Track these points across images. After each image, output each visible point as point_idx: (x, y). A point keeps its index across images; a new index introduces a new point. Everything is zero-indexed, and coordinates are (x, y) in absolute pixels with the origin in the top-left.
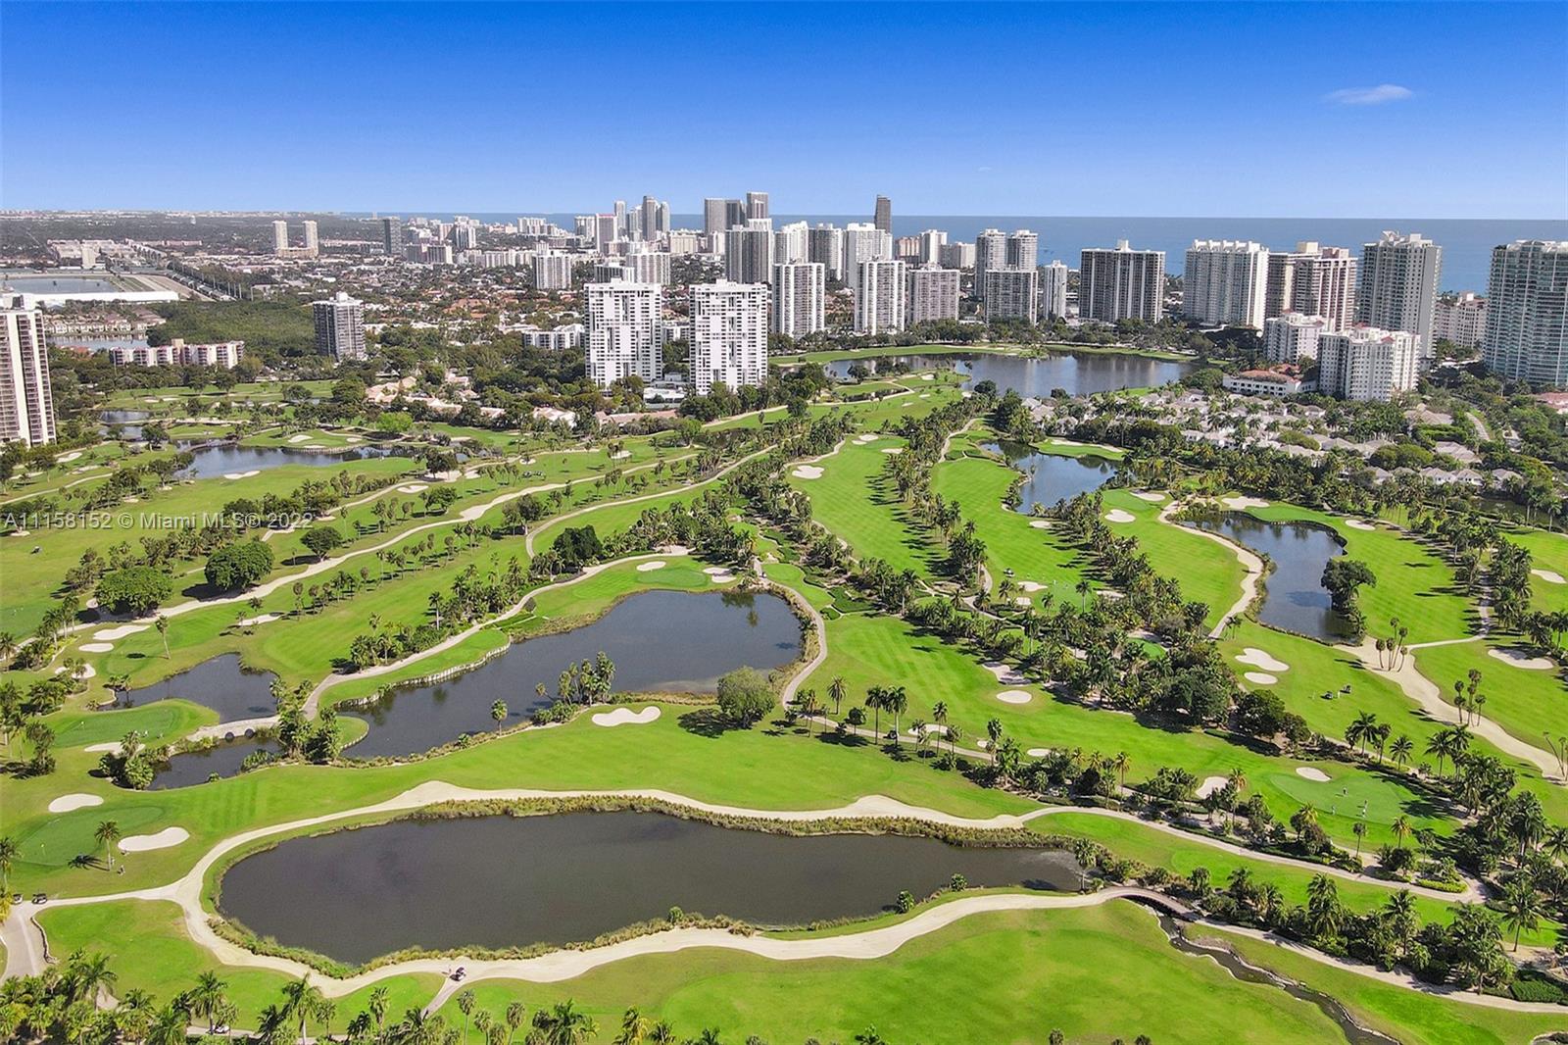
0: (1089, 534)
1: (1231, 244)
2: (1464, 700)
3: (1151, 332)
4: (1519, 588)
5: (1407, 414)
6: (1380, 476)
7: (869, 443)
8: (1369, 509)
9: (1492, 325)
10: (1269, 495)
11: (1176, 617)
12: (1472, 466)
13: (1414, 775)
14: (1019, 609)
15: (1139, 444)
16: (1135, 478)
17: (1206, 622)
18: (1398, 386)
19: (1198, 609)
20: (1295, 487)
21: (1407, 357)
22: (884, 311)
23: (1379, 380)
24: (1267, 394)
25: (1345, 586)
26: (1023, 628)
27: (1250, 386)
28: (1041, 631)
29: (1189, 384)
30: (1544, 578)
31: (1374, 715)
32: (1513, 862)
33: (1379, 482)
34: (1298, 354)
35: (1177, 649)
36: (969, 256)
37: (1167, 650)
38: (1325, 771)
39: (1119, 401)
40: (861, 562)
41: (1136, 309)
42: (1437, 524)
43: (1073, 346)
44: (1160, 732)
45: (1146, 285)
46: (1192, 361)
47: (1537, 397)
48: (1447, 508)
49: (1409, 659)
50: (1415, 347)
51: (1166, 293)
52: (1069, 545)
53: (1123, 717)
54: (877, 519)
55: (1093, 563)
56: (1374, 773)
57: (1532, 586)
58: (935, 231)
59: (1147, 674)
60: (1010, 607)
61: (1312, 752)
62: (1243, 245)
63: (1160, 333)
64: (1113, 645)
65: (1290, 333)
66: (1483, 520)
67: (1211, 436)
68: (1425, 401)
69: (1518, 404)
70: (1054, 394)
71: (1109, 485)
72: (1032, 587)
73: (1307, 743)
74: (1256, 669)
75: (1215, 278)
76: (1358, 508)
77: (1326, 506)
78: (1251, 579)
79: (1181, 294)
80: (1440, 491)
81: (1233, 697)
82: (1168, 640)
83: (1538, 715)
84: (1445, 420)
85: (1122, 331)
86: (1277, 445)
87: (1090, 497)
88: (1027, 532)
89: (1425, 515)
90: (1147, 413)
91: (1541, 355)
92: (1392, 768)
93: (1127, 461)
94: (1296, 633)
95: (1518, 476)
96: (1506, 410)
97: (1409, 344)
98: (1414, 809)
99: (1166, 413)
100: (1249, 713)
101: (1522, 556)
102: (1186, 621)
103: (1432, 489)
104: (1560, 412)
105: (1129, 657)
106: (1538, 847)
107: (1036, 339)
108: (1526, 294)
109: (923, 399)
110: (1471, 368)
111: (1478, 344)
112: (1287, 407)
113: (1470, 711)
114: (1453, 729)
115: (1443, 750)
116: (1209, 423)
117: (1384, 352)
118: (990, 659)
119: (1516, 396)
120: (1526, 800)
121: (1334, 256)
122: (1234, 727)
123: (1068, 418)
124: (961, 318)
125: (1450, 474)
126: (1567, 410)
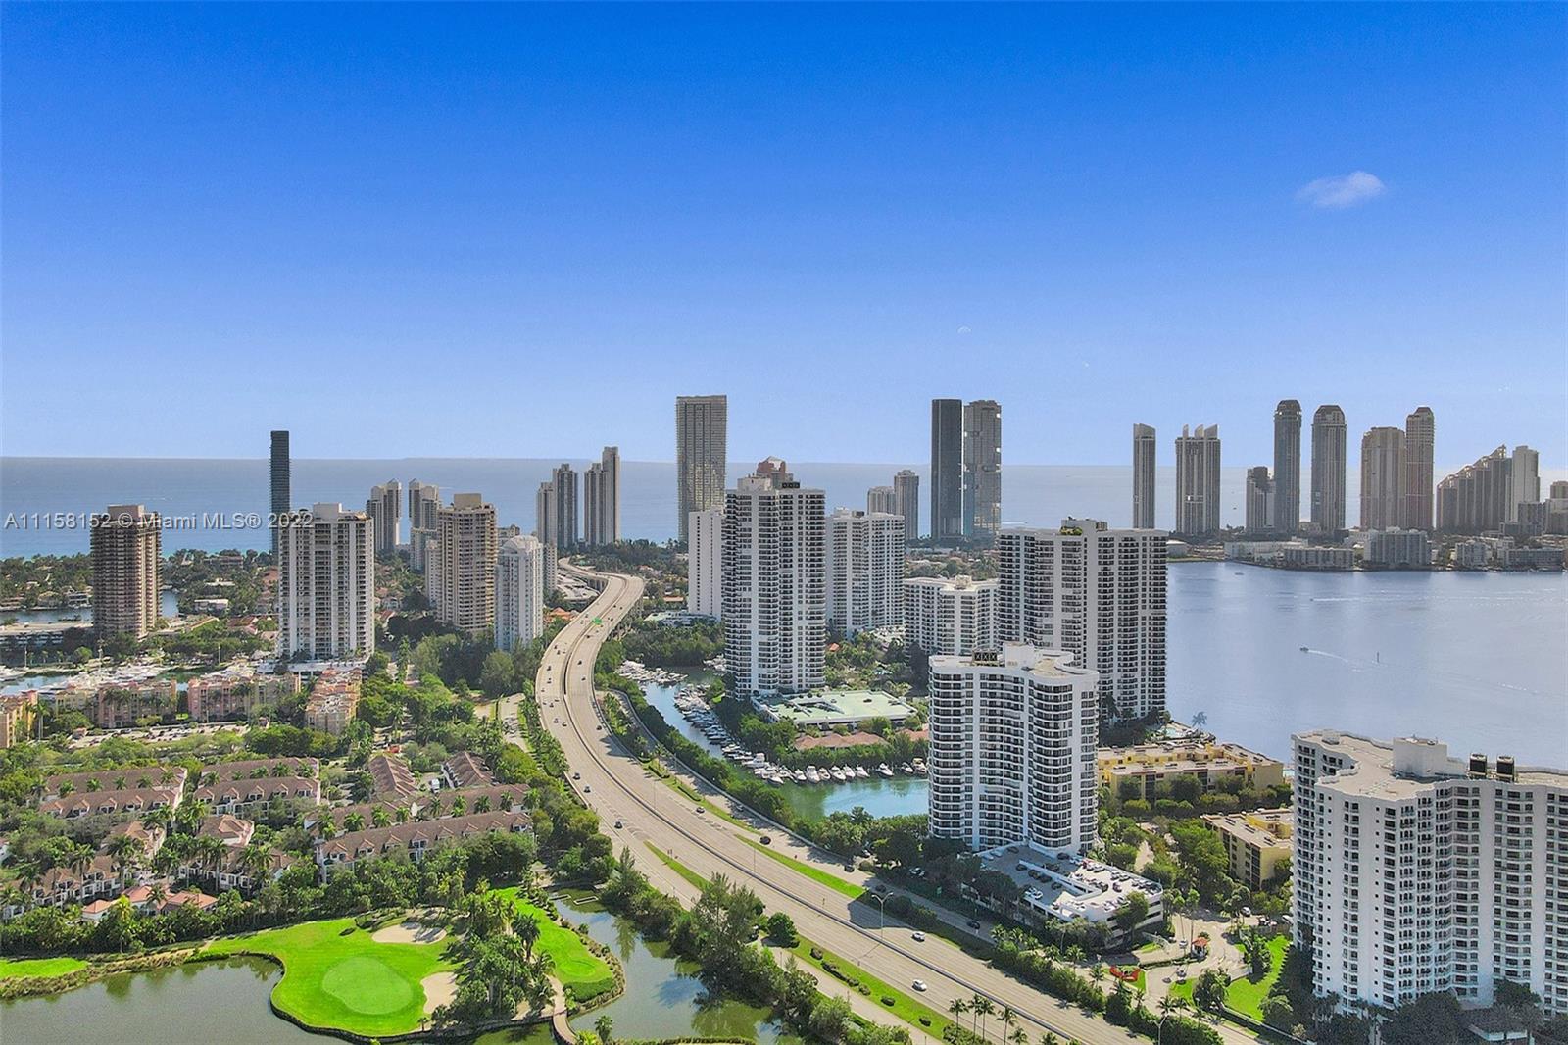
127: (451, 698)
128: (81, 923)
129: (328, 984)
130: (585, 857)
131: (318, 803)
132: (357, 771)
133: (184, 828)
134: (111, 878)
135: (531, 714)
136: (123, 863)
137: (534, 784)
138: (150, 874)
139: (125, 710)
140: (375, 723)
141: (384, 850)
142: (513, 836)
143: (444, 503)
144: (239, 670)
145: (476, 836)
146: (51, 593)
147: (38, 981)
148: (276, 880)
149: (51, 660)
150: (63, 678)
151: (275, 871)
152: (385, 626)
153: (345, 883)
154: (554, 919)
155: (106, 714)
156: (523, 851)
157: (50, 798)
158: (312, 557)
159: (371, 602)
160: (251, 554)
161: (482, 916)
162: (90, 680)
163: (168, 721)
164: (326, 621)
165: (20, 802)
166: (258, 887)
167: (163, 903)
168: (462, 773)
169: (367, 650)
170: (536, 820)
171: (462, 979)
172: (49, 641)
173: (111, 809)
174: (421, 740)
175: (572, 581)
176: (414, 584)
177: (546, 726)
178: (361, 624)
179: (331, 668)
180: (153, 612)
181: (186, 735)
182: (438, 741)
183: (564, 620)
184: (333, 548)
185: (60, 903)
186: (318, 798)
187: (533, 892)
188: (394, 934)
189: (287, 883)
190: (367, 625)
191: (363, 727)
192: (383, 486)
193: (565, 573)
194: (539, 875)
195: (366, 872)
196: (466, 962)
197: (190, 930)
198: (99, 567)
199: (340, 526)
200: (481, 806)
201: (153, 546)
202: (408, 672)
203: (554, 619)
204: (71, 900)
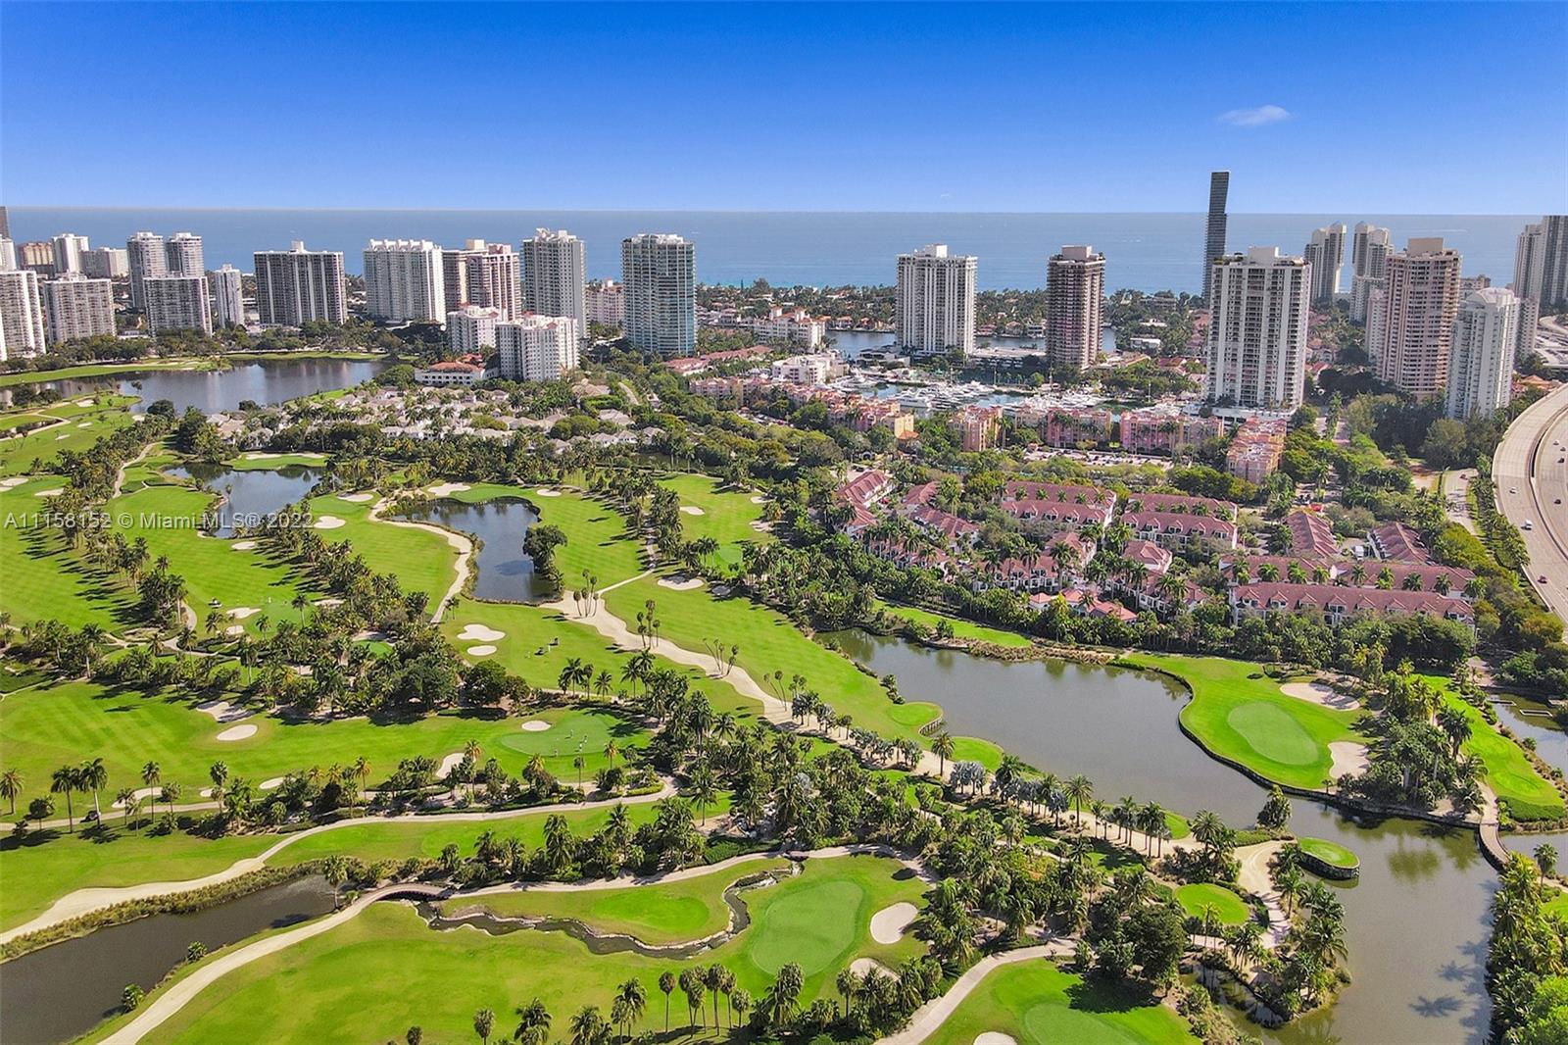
0: (300, 547)
1: (406, 243)
2: (645, 627)
3: (339, 334)
4: (673, 524)
5: (575, 389)
6: (560, 446)
7: (15, 488)
8: (555, 478)
9: (629, 307)
10: (470, 478)
11: (398, 610)
12: (629, 427)
13: (616, 702)
14: (232, 639)
15: (341, 447)
16: (340, 482)
17: (427, 609)
18: (565, 366)
19: (418, 599)
20: (491, 467)
21: (569, 339)
22: (14, 331)
23: (549, 361)
24: (457, 384)
25: (543, 549)
26: (239, 658)
27: (440, 377)
28: (259, 657)
29: (384, 382)
30: (690, 513)
31: (580, 659)
32: (694, 752)
33: (560, 452)
34: (480, 344)
35: (402, 642)
36: (121, 264)
37: (393, 645)
38: (547, 720)
39: (315, 405)
40: (23, 628)
41: (320, 310)
42: (608, 481)
43: (257, 354)
44: (396, 726)
45: (327, 287)
46: (383, 359)
47: (668, 364)
48: (614, 466)
49: (601, 602)
50: (574, 330)
51: (349, 294)
53: (357, 722)
54: (40, 575)
55: (307, 575)
56: (585, 710)
57: (681, 521)
58: (72, 236)
59: (376, 673)
60: (221, 640)
61: (533, 706)
62: (417, 243)
63: (348, 334)
64: (338, 653)
65: (470, 325)
66: (641, 472)
67: (410, 430)
68: (587, 376)
69: (655, 371)
70: (243, 406)
71: (315, 493)
72: (243, 613)
73: (528, 699)
74: (477, 643)
75: (395, 277)
76: (546, 477)
77: (519, 481)
78: (463, 559)
79: (364, 293)
80: (608, 453)
81: (460, 674)
82: (393, 635)
83: (698, 626)
84: (604, 391)
85: (308, 334)
86: (471, 431)
87: (296, 508)
88: (230, 557)
89: (598, 475)
90: (345, 414)
91: (666, 330)
92: (597, 702)
93: (331, 466)
95: (662, 431)
96: (647, 378)
97: (569, 327)
98: (619, 731)
99: (363, 413)
100: (476, 685)
101: (673, 496)
102: (408, 613)
103: (601, 452)
104: (685, 375)
105: (356, 661)
106: (709, 734)
107: (215, 350)
108: (650, 279)
109: (84, 429)
110: (617, 344)
111: (620, 322)
112: (476, 394)
113: (650, 636)
114: (640, 654)
115: (634, 675)
116: (407, 417)
117: (550, 335)
119: (653, 365)
120: (697, 699)
121: (499, 252)
122: (464, 702)
123: (262, 430)
124: (120, 333)
125: (612, 437)
126: (690, 373)
127: (1385, 463)
128: (1028, 609)
129: (1235, 718)
130: (1540, 665)
131: (1234, 547)
132: (1275, 523)
133: (1112, 547)
134: (1052, 577)
135: (1484, 496)
136: (1061, 566)
137: (1479, 571)
138: (1082, 581)
139: (1068, 433)
140: (1298, 478)
141: (1298, 606)
142: (1447, 623)
143: (1395, 249)
144: (1166, 408)
145: (1403, 614)
146: (1015, 324)
147: (996, 647)
148: (1190, 611)
149: (1013, 381)
150: (1021, 398)
151: (1189, 601)
152: (1315, 378)
153: (1254, 630)
154: (1492, 723)
155: (1053, 434)
156: (1458, 641)
157: (1009, 499)
158: (1244, 303)
159: (1303, 352)
160: (1184, 297)
161: (1402, 697)
162: (1042, 402)
163: (1102, 448)
164: (1252, 369)
165: (987, 499)
166: (1173, 613)
167: (1092, 608)
168: (1390, 545)
169: (1293, 403)
170: (1478, 612)
171: (1374, 755)
172: (1013, 364)
173: (1054, 517)
174: (1347, 503)
175: (1557, 344)
176: (1352, 336)
177: (1502, 509)
178: (1289, 374)
179: (1255, 416)
180: (1095, 347)
181: (1117, 463)
182: (1366, 506)
183: (1540, 390)
184: (1266, 295)
185: (1013, 588)
186: (1234, 543)
187: (1467, 687)
188: (1300, 690)
189: (1200, 616)
190: (1296, 375)
191: (1284, 480)
192: (1326, 230)
193: (1545, 333)
194: (1476, 671)
195: (1277, 624)
196: (1380, 739)
197: (1113, 638)
198: (1053, 304)
199: (1275, 271)
200: (1410, 584)
201: (1097, 285)
202: (1337, 429)
203: (1525, 389)
204: (1021, 588)
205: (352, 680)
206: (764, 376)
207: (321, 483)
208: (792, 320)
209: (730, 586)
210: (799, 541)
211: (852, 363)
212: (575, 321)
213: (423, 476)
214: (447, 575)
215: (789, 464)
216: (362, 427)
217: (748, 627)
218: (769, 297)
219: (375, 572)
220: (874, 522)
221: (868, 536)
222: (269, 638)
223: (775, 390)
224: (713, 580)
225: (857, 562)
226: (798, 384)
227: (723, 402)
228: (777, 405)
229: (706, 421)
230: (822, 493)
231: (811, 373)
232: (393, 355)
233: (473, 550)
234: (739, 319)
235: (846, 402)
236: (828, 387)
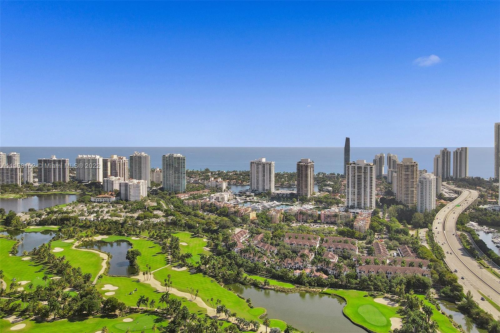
0: (47, 258)
2: (167, 284)
3: (66, 185)
4: (177, 248)
5: (146, 204)
6: (140, 223)
8: (138, 233)
9: (164, 177)
10: (108, 234)
11: (81, 280)
12: (163, 216)
13: (156, 310)
14: (19, 292)
15: (64, 224)
16: (63, 236)
17: (91, 279)
18: (142, 196)
19: (88, 276)
20: (116, 230)
21: (144, 187)
23: (137, 194)
24: (106, 202)
25: (133, 258)
26: (21, 299)
27: (100, 200)
28: (29, 299)
29: (80, 201)
30: (183, 244)
31: (144, 296)
32: (183, 327)
33: (140, 224)
34: (114, 189)
35: (81, 291)
37: (78, 292)
38: (132, 318)
39: (55, 210)
41: (59, 178)
42: (156, 234)
43: (36, 192)
44: (78, 322)
46: (80, 194)
47: (176, 195)
48: (158, 229)
49: (152, 275)
50: (146, 184)
51: (70, 172)
52: (39, 264)
53: (63, 321)
55: (49, 268)
56: (146, 314)
57: (180, 247)
59: (72, 303)
60: (15, 293)
61: (127, 313)
62: (94, 156)
63: (69, 185)
64: (58, 296)
65: (111, 183)
66: (167, 231)
67: (88, 218)
68: (150, 199)
69: (172, 198)
71: (53, 239)
72: (24, 283)
73: (126, 310)
74: (108, 291)
76: (135, 233)
77: (126, 234)
78: (105, 261)
79: (75, 172)
80: (155, 225)
81: (102, 302)
82: (79, 289)
83: (185, 283)
84: (155, 204)
85: (55, 186)
86: (110, 218)
87: (46, 245)
88: (21, 263)
89: (152, 232)
90: (66, 213)
91: (176, 184)
92: (150, 310)
93: (60, 230)
94: (120, 276)
95: (174, 217)
96: (170, 200)
97: (144, 183)
98: (157, 321)
99: (73, 212)
100: (107, 306)
101: (177, 239)
102: (84, 281)
103: (154, 224)
104: (182, 199)
105: (64, 299)
106: (188, 321)
107: (21, 191)
108: (171, 168)
110: (160, 189)
111: (161, 182)
112: (112, 205)
113: (169, 287)
114: (165, 293)
115: (163, 301)
116: (88, 213)
117: (138, 186)
118: (7, 315)
119: (172, 196)
120: (185, 308)
121: (122, 159)
122: (102, 312)
123: (36, 218)
125: (158, 219)
126: (184, 198)
127: (401, 227)
128: (293, 275)
129: (360, 310)
130: (452, 291)
131: (357, 254)
132: (369, 246)
133: (319, 254)
134: (301, 264)
135: (431, 237)
136: (304, 260)
137: (431, 260)
138: (310, 265)
139: (304, 217)
140: (375, 231)
141: (378, 273)
142: (423, 277)
143: (399, 161)
144: (334, 209)
145: (410, 274)
146: (287, 183)
147: (283, 288)
148: (344, 275)
149: (287, 201)
150: (290, 206)
151: (344, 272)
152: (379, 200)
153: (364, 281)
154: (439, 310)
155: (300, 218)
156: (427, 283)
157: (286, 239)
158: (356, 177)
159: (374, 192)
160: (338, 175)
161: (411, 302)
162: (296, 208)
163: (315, 222)
164: (360, 197)
165: (280, 239)
166: (339, 276)
167: (314, 274)
168: (404, 253)
169: (373, 207)
170: (432, 274)
171: (404, 322)
172: (287, 196)
173: (301, 245)
174: (390, 239)
175: (447, 190)
176: (388, 187)
177: (436, 241)
178: (371, 199)
179: (361, 212)
180: (312, 190)
181: (320, 227)
182: (396, 240)
183: (444, 204)
184: (363, 174)
185: (288, 268)
186: (357, 252)
187: (431, 298)
188: (380, 300)
189: (348, 276)
190: (373, 199)
191: (371, 232)
192: (379, 155)
193: (444, 187)
194: (433, 293)
195: (372, 278)
196: (406, 316)
197: (321, 285)
198: (298, 177)
199: (365, 167)
200: (411, 265)
201: (312, 171)
202: (386, 216)
203: (440, 204)
204: (291, 268)
205: (62, 306)
206: (208, 199)
207: (56, 236)
208: (217, 181)
209: (196, 269)
210: (219, 254)
211: (236, 195)
212: (146, 181)
213: (92, 233)
214: (99, 267)
215: (216, 228)
216: (72, 217)
217: (202, 283)
218: (210, 174)
219: (73, 267)
220: (243, 247)
221: (242, 251)
222: (33, 292)
223: (211, 204)
224: (190, 267)
225: (238, 260)
226: (219, 202)
227: (194, 207)
228: (212, 209)
229: (189, 214)
230: (227, 238)
231: (223, 198)
232: (84, 192)
233: (108, 258)
234: (200, 181)
235: (234, 208)
236: (229, 203)
